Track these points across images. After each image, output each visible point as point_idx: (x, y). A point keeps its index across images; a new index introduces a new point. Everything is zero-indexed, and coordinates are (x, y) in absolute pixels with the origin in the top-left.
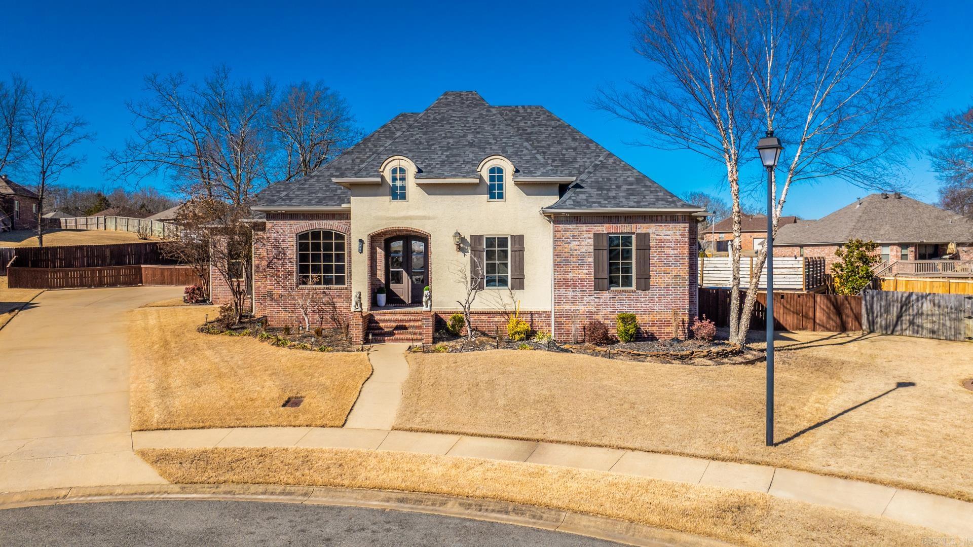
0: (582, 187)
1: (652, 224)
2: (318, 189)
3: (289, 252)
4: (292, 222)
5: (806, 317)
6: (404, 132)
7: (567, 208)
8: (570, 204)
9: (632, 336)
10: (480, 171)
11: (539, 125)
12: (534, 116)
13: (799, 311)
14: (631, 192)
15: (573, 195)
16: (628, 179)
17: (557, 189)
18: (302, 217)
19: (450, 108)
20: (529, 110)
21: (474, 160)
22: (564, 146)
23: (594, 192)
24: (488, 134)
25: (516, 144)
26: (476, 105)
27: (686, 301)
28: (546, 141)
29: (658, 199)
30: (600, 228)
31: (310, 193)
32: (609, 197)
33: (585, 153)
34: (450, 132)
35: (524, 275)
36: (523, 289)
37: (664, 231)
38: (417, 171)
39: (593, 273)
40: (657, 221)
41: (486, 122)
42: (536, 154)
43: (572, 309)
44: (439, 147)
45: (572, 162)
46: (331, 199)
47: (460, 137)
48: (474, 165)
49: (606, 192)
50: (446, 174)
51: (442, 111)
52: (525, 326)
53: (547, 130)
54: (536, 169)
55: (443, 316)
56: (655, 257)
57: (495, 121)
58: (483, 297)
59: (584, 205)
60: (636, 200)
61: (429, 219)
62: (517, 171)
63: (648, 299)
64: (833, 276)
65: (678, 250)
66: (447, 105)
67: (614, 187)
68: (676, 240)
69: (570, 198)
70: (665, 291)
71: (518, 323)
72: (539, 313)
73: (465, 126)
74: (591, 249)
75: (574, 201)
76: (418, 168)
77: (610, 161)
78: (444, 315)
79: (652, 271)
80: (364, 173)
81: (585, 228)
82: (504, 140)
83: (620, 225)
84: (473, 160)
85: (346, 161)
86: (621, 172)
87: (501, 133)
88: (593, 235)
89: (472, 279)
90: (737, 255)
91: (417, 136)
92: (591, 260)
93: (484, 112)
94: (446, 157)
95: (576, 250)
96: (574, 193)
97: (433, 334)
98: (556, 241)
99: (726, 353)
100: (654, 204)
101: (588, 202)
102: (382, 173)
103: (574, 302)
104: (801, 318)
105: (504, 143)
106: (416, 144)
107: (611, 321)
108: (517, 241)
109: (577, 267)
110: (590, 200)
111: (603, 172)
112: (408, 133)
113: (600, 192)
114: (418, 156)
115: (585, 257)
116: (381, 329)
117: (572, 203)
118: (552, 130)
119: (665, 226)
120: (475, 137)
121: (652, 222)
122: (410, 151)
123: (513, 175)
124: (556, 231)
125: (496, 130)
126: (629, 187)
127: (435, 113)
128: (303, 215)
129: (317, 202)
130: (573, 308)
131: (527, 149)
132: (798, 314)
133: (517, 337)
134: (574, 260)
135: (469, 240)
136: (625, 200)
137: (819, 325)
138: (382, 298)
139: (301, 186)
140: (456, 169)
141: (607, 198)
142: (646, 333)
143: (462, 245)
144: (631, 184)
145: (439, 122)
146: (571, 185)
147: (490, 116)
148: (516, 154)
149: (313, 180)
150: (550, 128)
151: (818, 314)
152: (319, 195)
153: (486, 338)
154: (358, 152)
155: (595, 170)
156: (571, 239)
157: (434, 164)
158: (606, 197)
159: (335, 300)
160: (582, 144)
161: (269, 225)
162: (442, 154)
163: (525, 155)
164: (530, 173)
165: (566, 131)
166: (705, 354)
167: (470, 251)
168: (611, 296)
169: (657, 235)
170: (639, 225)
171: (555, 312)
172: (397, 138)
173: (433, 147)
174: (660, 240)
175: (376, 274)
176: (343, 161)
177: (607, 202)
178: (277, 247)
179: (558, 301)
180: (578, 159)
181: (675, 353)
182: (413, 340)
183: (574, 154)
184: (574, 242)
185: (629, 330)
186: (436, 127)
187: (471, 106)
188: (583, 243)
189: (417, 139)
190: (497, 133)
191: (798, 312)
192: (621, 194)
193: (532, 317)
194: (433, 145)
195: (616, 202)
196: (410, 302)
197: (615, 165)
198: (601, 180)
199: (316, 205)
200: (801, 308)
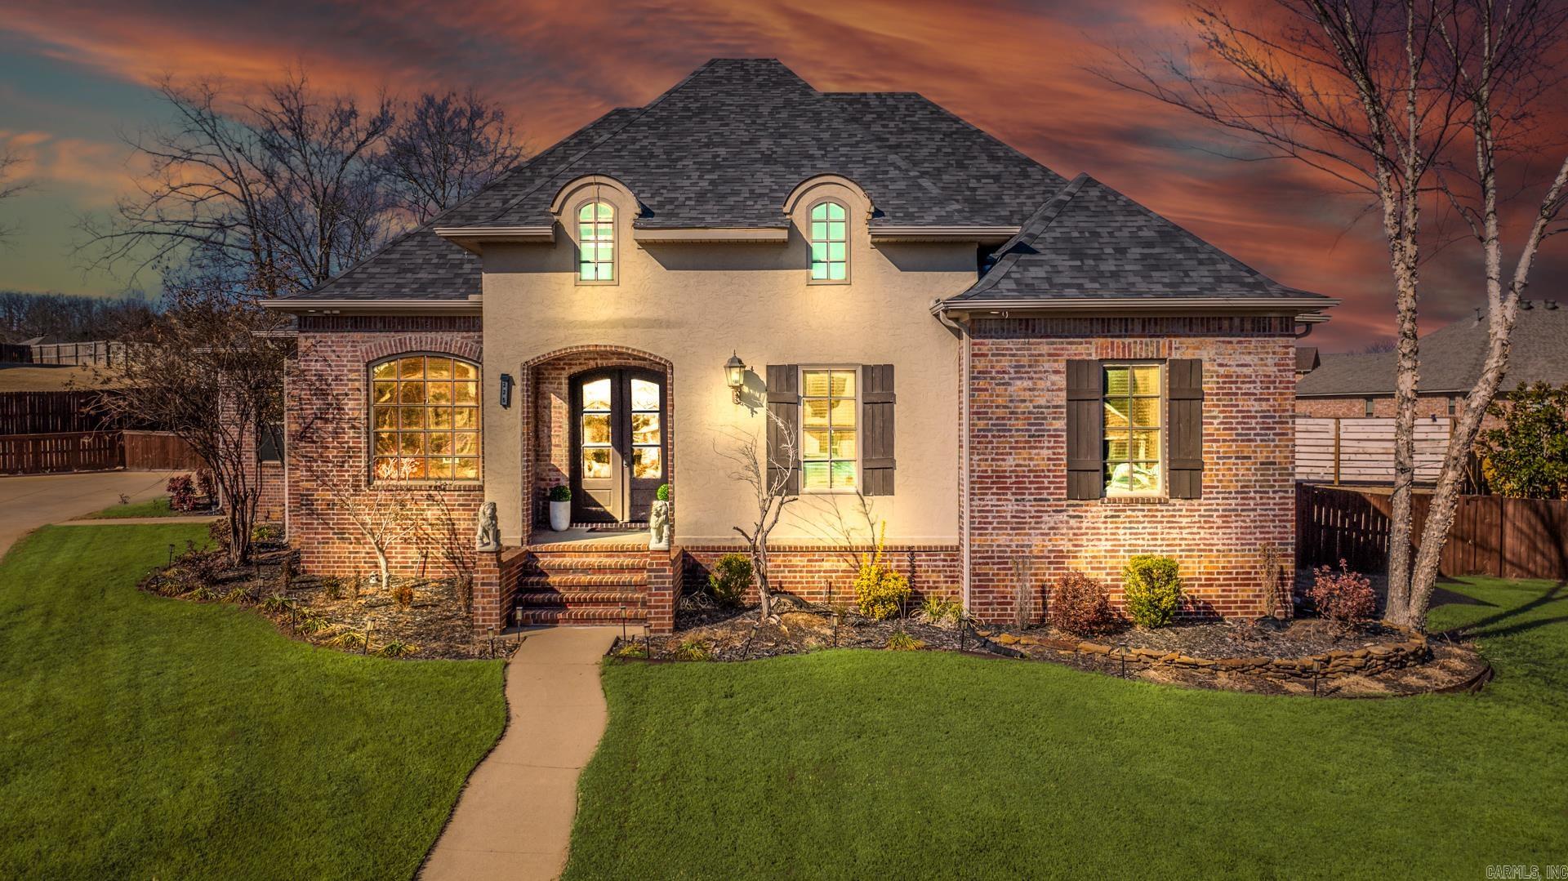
0: (1034, 252)
1: (1207, 339)
2: (420, 261)
3: (351, 404)
4: (357, 336)
5: (1484, 549)
6: (615, 134)
7: (1005, 297)
8: (1008, 290)
9: (1165, 613)
10: (791, 213)
11: (915, 129)
12: (903, 111)
13: (1468, 532)
14: (1153, 262)
15: (1014, 268)
16: (1141, 234)
17: (972, 255)
18: (379, 325)
19: (719, 88)
20: (890, 102)
21: (775, 190)
22: (973, 171)
23: (1064, 262)
24: (806, 138)
25: (872, 158)
26: (777, 85)
27: (1288, 525)
28: (932, 161)
29: (1219, 280)
30: (1082, 349)
31: (403, 271)
32: (1101, 274)
33: (1019, 186)
34: (721, 135)
35: (893, 461)
36: (892, 494)
37: (1237, 357)
38: (639, 211)
39: (1064, 457)
40: (1219, 332)
41: (800, 116)
42: (918, 177)
43: (1014, 544)
44: (695, 163)
45: (992, 205)
46: (448, 283)
47: (743, 143)
48: (774, 200)
49: (1092, 262)
50: (709, 219)
51: (701, 94)
52: (897, 584)
53: (933, 139)
54: (922, 209)
55: (700, 557)
56: (1215, 417)
57: (819, 113)
58: (796, 512)
59: (1045, 292)
60: (1167, 280)
61: (668, 327)
62: (877, 213)
63: (1196, 519)
64: (1478, 456)
65: (1271, 403)
66: (713, 83)
67: (1109, 250)
68: (1265, 376)
69: (1007, 276)
70: (1239, 501)
71: (881, 576)
72: (929, 551)
73: (754, 122)
74: (1061, 398)
75: (1017, 282)
76: (642, 205)
77: (1091, 194)
78: (702, 554)
79: (1207, 452)
80: (514, 218)
81: (1046, 347)
82: (843, 150)
83: (1131, 340)
84: (772, 191)
85: (488, 204)
86: (1121, 218)
87: (836, 135)
88: (1064, 364)
89: (770, 468)
90: (1408, 414)
91: (645, 142)
92: (1061, 424)
93: (795, 97)
94: (710, 184)
95: (1024, 401)
96: (1017, 263)
97: (676, 603)
98: (974, 378)
99: (1403, 657)
100: (1213, 289)
101: (1052, 285)
102: (556, 218)
103: (1018, 527)
104: (1472, 549)
105: (842, 155)
106: (642, 158)
107: (1108, 574)
108: (878, 381)
109: (1027, 442)
110: (1057, 280)
111: (1078, 219)
112: (624, 136)
113: (1078, 263)
114: (643, 181)
115: (1045, 418)
116: (552, 590)
117: (1014, 286)
118: (942, 140)
119: (1239, 342)
120: (778, 145)
121: (1208, 333)
122: (627, 171)
123: (869, 222)
124: (974, 355)
125: (823, 131)
126: (1146, 251)
127: (688, 98)
128: (383, 319)
129: (415, 290)
130: (1017, 540)
131: (898, 168)
132: (1464, 540)
133: (879, 611)
134: (1020, 424)
135: (763, 377)
136: (1139, 279)
137: (1512, 564)
138: (561, 513)
139: (382, 256)
140: (732, 208)
141: (1097, 276)
142: (1193, 602)
143: (745, 389)
144: (1150, 244)
145: (696, 115)
146: (1009, 246)
147: (810, 105)
148: (874, 180)
149: (410, 243)
150: (938, 137)
151: (1509, 541)
152: (423, 275)
153: (806, 616)
154: (516, 185)
155: (1060, 214)
156: (1013, 375)
157: (682, 199)
158: (1095, 274)
159: (454, 515)
160: (1011, 169)
161: (304, 342)
162: (701, 177)
163: (893, 180)
164: (909, 218)
165: (974, 143)
166: (1358, 661)
167: (765, 404)
168: (1109, 513)
169: (1220, 365)
170: (1176, 342)
171: (972, 552)
172: (599, 145)
173: (679, 165)
174: (1227, 376)
175: (549, 456)
176: (483, 203)
177: (1097, 286)
178: (322, 394)
179: (979, 526)
180: (1007, 199)
181: (1285, 661)
182: (624, 621)
183: (995, 188)
184: (1019, 383)
185: (1160, 600)
186: (688, 124)
187: (766, 85)
188: (1041, 384)
189: (643, 148)
190: (826, 136)
191: (1465, 536)
192: (1128, 268)
193: (912, 560)
194: (681, 159)
195: (1119, 285)
196: (627, 519)
197: (1104, 203)
198: (1075, 234)
199: (412, 297)
200: (1472, 527)
